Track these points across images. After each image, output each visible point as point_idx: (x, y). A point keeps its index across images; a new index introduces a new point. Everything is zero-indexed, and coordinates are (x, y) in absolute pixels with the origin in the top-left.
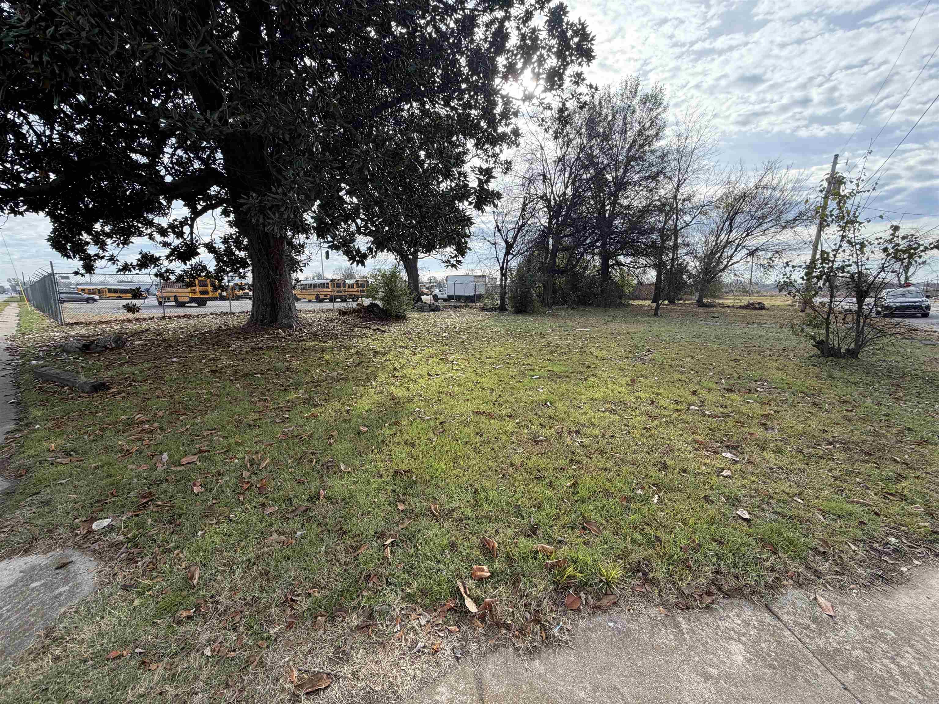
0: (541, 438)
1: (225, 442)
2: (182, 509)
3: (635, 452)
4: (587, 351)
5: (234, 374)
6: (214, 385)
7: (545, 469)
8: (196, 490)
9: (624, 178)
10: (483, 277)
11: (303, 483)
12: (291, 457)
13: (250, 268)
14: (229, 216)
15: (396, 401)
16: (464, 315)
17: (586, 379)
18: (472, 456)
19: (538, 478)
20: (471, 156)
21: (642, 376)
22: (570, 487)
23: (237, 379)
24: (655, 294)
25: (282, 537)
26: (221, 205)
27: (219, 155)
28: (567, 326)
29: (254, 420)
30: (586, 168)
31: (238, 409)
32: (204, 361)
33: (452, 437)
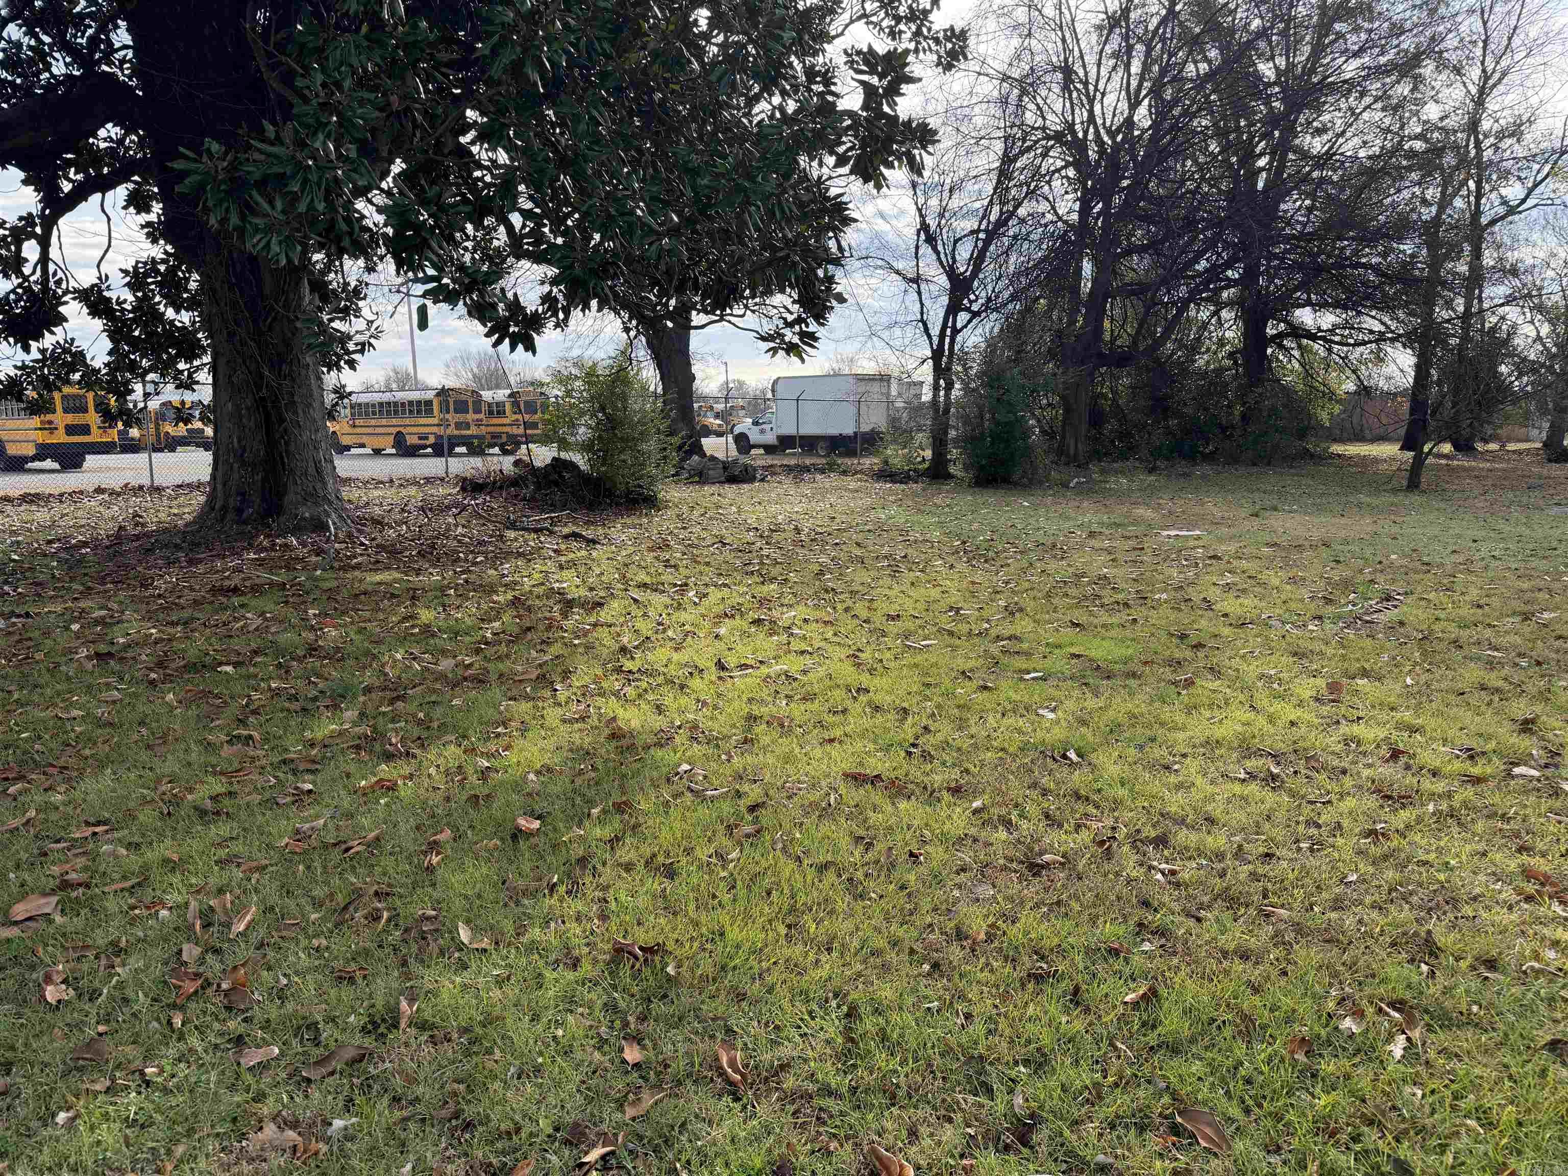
0: (1047, 857)
1: (133, 861)
2: (12, 1048)
3: (1337, 904)
4: (1196, 598)
5: (160, 664)
6: (104, 695)
7: (1061, 951)
8: (51, 993)
9: (1313, 71)
10: (883, 378)
11: (352, 980)
12: (317, 904)
13: (207, 359)
14: (148, 210)
15: (625, 742)
16: (824, 492)
17: (1189, 683)
18: (841, 906)
19: (1038, 978)
20: (845, 17)
21: (1365, 673)
22: (1135, 1005)
23: (167, 679)
24: (1412, 424)
25: (291, 1134)
26: (127, 180)
27: (122, 36)
28: (1135, 523)
29: (214, 798)
30: (1194, 44)
31: (171, 765)
32: (75, 627)
33: (784, 849)
